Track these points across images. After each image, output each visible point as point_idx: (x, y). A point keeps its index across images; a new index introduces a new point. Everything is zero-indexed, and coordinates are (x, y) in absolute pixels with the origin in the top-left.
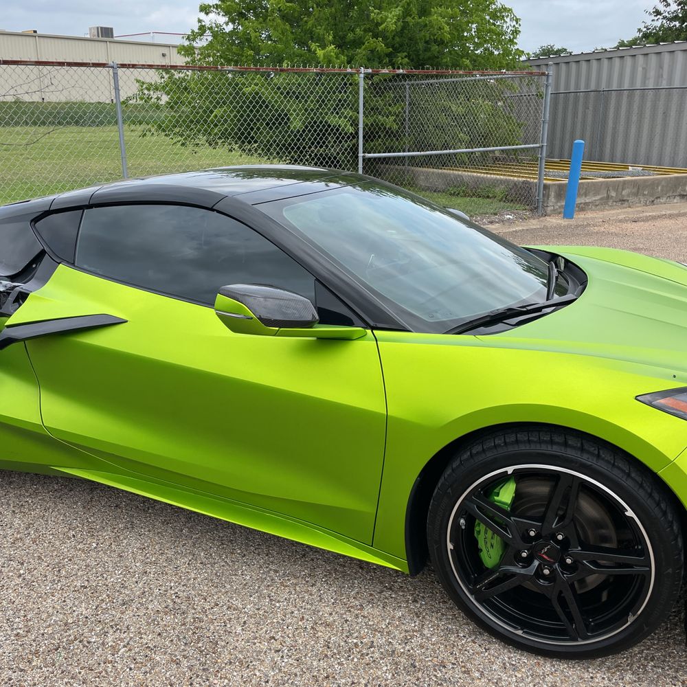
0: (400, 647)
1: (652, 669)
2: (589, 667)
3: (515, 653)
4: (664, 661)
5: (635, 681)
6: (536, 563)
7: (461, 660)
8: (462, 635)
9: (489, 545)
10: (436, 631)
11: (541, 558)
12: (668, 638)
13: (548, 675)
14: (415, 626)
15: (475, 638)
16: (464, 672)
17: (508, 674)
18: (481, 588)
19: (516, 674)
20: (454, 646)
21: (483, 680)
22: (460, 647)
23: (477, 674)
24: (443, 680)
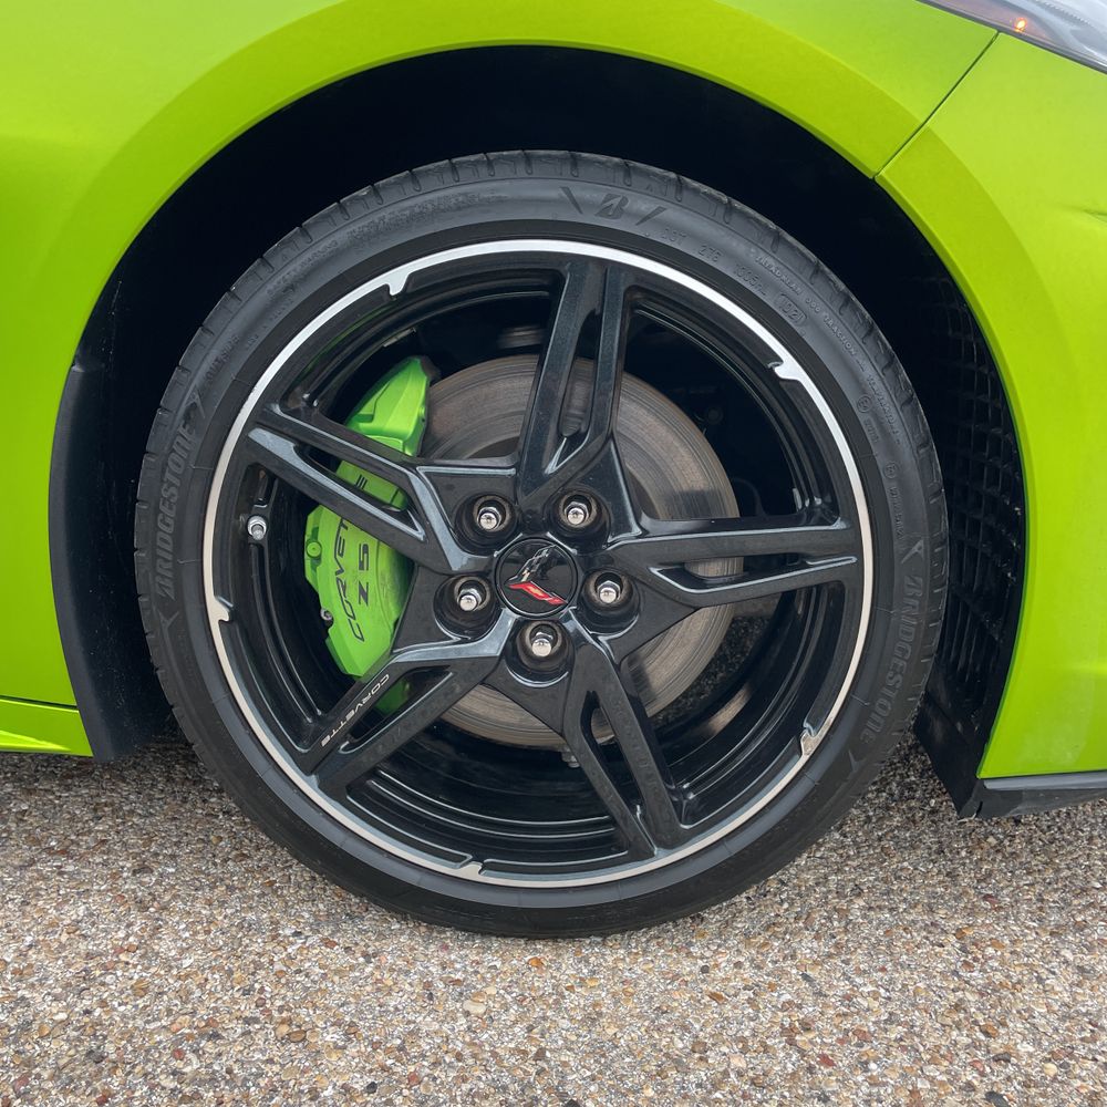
0: (55, 1007)
1: (864, 916)
2: (690, 944)
3: (462, 947)
4: (888, 893)
5: (830, 956)
6: (508, 618)
7: (279, 1003)
8: (288, 932)
9: (353, 593)
10: (201, 937)
11: (523, 600)
12: (880, 839)
13: (569, 989)
14: (128, 936)
15: (333, 933)
16: (288, 1038)
17: (442, 1013)
18: (334, 744)
19: (469, 1006)
20: (258, 966)
21: (352, 1051)
22: (278, 966)
23: (332, 1036)
24: (202, 1083)
